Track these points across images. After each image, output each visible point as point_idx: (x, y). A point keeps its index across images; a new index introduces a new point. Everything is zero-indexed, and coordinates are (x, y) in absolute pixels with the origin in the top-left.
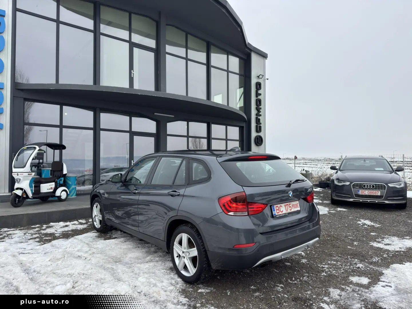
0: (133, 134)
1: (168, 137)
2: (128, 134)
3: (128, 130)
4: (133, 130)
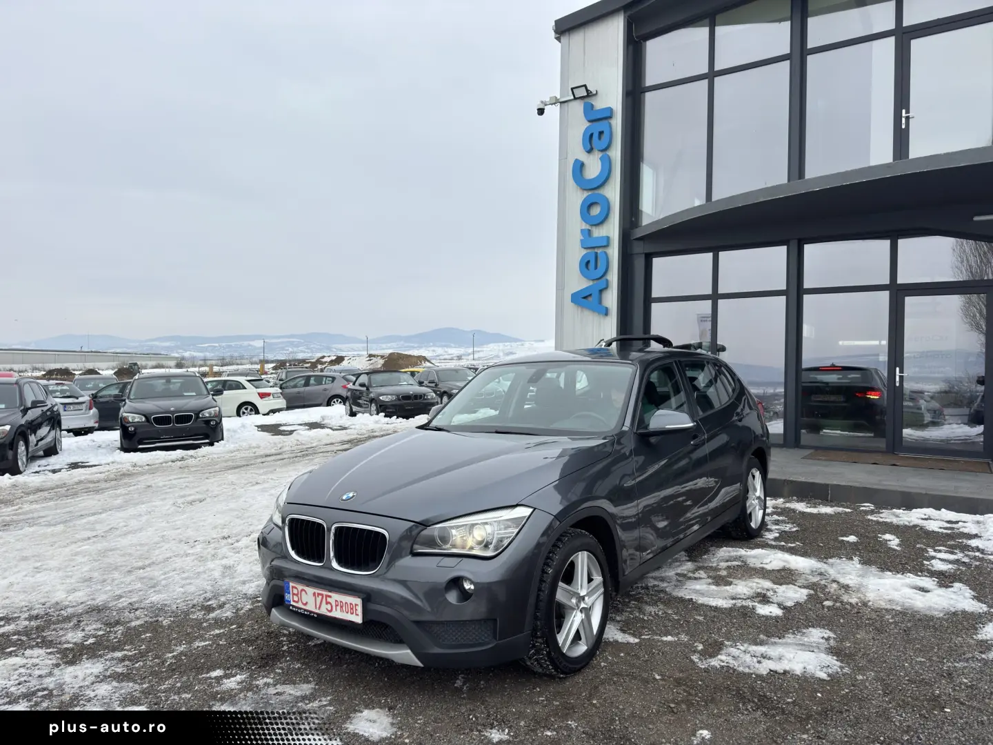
0: (900, 292)
2: (886, 294)
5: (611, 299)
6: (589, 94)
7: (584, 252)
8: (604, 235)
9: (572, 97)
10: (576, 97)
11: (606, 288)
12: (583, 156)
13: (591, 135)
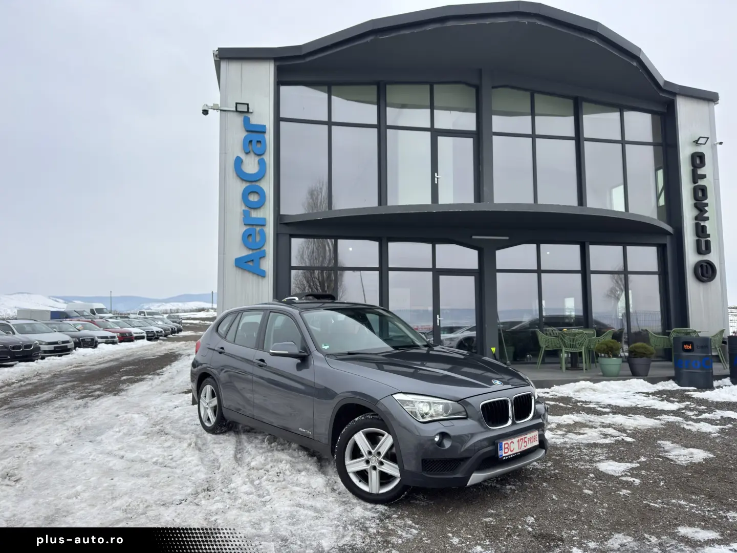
0: (437, 273)
1: (498, 274)
2: (431, 273)
3: (431, 266)
4: (438, 266)
5: (268, 265)
6: (248, 112)
7: (245, 228)
8: (262, 216)
9: (235, 110)
10: (238, 110)
11: (264, 257)
12: (242, 156)
13: (251, 142)
